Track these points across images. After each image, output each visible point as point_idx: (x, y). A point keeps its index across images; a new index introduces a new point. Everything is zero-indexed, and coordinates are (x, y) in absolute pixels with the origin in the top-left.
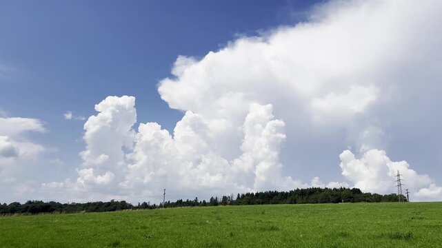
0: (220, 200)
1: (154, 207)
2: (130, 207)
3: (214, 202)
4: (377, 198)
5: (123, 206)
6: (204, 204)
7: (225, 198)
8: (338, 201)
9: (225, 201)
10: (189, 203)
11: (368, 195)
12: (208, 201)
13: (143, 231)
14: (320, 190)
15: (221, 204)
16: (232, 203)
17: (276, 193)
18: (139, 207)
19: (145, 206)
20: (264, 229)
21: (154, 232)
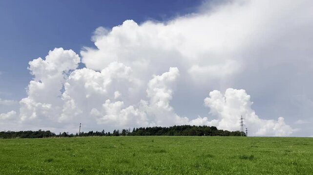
0: (121, 132)
1: (72, 136)
2: (54, 135)
3: (116, 134)
4: (227, 134)
5: (48, 134)
6: (109, 134)
7: (124, 131)
8: (202, 134)
9: (124, 133)
10: (98, 134)
11: (222, 131)
12: (112, 132)
14: (190, 127)
15: (121, 134)
16: (129, 134)
17: (160, 128)
18: (60, 136)
19: (65, 135)
20: (156, 152)
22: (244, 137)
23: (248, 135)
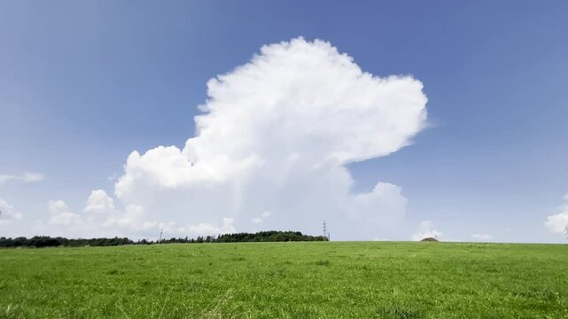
0: (205, 239)
1: (152, 243)
2: (132, 242)
3: (200, 240)
4: (312, 239)
5: (125, 242)
6: (193, 241)
7: (209, 237)
8: (287, 240)
9: (209, 239)
10: (181, 241)
11: (306, 236)
12: (196, 239)
13: (139, 262)
14: (276, 233)
16: (214, 241)
17: (246, 235)
18: (138, 243)
19: (144, 242)
20: (234, 260)
21: (148, 262)
22: (327, 242)
23: (331, 240)
